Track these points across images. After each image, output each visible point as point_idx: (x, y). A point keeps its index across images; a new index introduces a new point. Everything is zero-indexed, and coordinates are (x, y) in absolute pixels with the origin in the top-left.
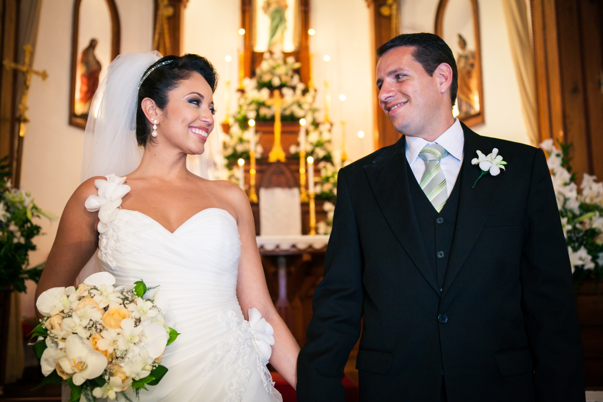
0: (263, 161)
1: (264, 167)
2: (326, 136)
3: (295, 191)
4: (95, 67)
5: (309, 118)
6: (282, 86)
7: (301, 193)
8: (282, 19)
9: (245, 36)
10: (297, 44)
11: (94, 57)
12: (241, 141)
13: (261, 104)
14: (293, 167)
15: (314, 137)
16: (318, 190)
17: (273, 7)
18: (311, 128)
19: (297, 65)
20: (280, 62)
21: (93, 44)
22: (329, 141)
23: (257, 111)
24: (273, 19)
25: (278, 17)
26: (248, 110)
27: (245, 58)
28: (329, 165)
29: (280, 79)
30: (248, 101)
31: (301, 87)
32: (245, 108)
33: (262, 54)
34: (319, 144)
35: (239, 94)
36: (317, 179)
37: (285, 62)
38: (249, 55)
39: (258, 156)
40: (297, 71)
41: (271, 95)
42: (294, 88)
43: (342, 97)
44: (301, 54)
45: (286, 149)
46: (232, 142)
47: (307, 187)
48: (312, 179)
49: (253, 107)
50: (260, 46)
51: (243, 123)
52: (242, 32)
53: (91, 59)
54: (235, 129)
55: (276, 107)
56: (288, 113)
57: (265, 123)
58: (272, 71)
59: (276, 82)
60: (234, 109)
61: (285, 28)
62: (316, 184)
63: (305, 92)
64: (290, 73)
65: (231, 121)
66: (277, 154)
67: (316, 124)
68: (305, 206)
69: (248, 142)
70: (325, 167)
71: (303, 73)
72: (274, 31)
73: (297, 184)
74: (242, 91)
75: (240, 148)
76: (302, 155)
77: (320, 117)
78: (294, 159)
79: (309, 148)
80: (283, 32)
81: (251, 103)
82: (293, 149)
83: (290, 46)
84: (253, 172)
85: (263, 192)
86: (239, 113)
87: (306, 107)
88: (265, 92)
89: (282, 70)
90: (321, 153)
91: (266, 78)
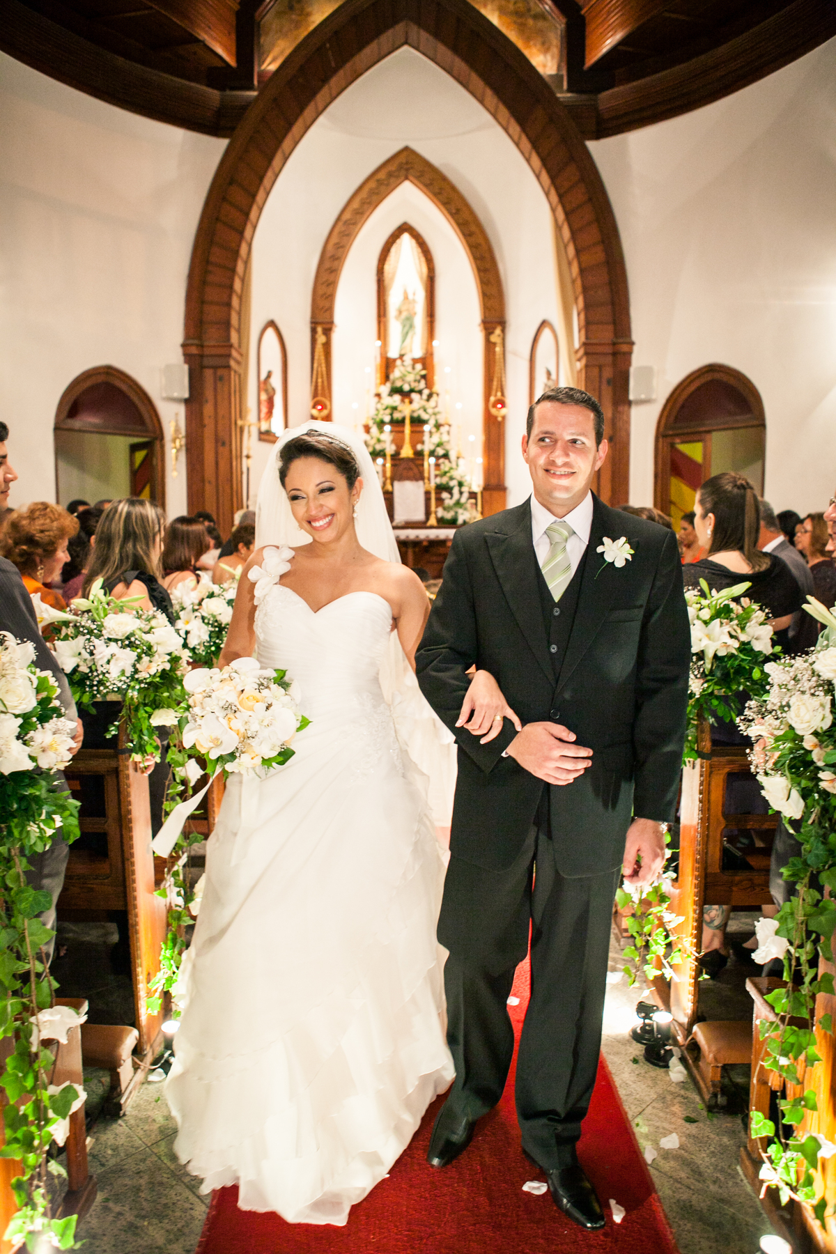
0: (395, 456)
1: (397, 462)
2: (445, 438)
3: (421, 483)
4: (272, 393)
5: (432, 422)
6: (412, 391)
7: (424, 484)
8: (411, 326)
9: (381, 347)
10: (424, 351)
11: (271, 385)
12: (379, 441)
13: (394, 409)
14: (420, 462)
15: (436, 439)
16: (438, 480)
17: (404, 314)
18: (434, 430)
19: (424, 372)
20: (410, 369)
21: (269, 375)
22: (448, 442)
23: (391, 414)
24: (404, 326)
25: (408, 324)
26: (384, 414)
27: (381, 366)
28: (446, 461)
29: (410, 385)
30: (384, 407)
31: (426, 392)
32: (382, 412)
33: (395, 360)
34: (439, 445)
35: (376, 399)
36: (437, 472)
37: (413, 368)
38: (384, 360)
39: (393, 452)
40: (424, 377)
41: (403, 401)
42: (420, 392)
43: (459, 406)
44: (426, 361)
45: (413, 446)
46: (372, 442)
47: (429, 479)
48: (433, 472)
49: (388, 411)
50: (393, 353)
51: (381, 424)
52: (379, 343)
53: (269, 388)
54: (374, 430)
55: (406, 410)
56: (415, 415)
57: (397, 424)
58: (402, 378)
59: (406, 388)
60: (373, 412)
61: (415, 333)
62: (436, 476)
63: (430, 396)
64: (418, 377)
65: (371, 423)
66: (407, 452)
67: (438, 426)
68: (427, 493)
69: (384, 442)
70: (443, 463)
71: (427, 378)
72: (405, 336)
73: (422, 478)
74: (378, 395)
75: (378, 447)
76: (426, 453)
77: (441, 421)
78: (419, 455)
79: (432, 447)
80: (412, 338)
81: (386, 409)
82: (419, 447)
83: (418, 353)
84: (388, 465)
85: (396, 484)
86: (377, 415)
87: (430, 411)
88: (397, 398)
89: (410, 378)
90: (440, 452)
91: (398, 384)
